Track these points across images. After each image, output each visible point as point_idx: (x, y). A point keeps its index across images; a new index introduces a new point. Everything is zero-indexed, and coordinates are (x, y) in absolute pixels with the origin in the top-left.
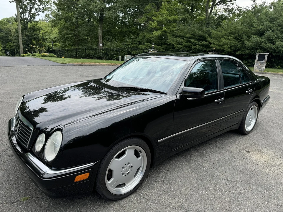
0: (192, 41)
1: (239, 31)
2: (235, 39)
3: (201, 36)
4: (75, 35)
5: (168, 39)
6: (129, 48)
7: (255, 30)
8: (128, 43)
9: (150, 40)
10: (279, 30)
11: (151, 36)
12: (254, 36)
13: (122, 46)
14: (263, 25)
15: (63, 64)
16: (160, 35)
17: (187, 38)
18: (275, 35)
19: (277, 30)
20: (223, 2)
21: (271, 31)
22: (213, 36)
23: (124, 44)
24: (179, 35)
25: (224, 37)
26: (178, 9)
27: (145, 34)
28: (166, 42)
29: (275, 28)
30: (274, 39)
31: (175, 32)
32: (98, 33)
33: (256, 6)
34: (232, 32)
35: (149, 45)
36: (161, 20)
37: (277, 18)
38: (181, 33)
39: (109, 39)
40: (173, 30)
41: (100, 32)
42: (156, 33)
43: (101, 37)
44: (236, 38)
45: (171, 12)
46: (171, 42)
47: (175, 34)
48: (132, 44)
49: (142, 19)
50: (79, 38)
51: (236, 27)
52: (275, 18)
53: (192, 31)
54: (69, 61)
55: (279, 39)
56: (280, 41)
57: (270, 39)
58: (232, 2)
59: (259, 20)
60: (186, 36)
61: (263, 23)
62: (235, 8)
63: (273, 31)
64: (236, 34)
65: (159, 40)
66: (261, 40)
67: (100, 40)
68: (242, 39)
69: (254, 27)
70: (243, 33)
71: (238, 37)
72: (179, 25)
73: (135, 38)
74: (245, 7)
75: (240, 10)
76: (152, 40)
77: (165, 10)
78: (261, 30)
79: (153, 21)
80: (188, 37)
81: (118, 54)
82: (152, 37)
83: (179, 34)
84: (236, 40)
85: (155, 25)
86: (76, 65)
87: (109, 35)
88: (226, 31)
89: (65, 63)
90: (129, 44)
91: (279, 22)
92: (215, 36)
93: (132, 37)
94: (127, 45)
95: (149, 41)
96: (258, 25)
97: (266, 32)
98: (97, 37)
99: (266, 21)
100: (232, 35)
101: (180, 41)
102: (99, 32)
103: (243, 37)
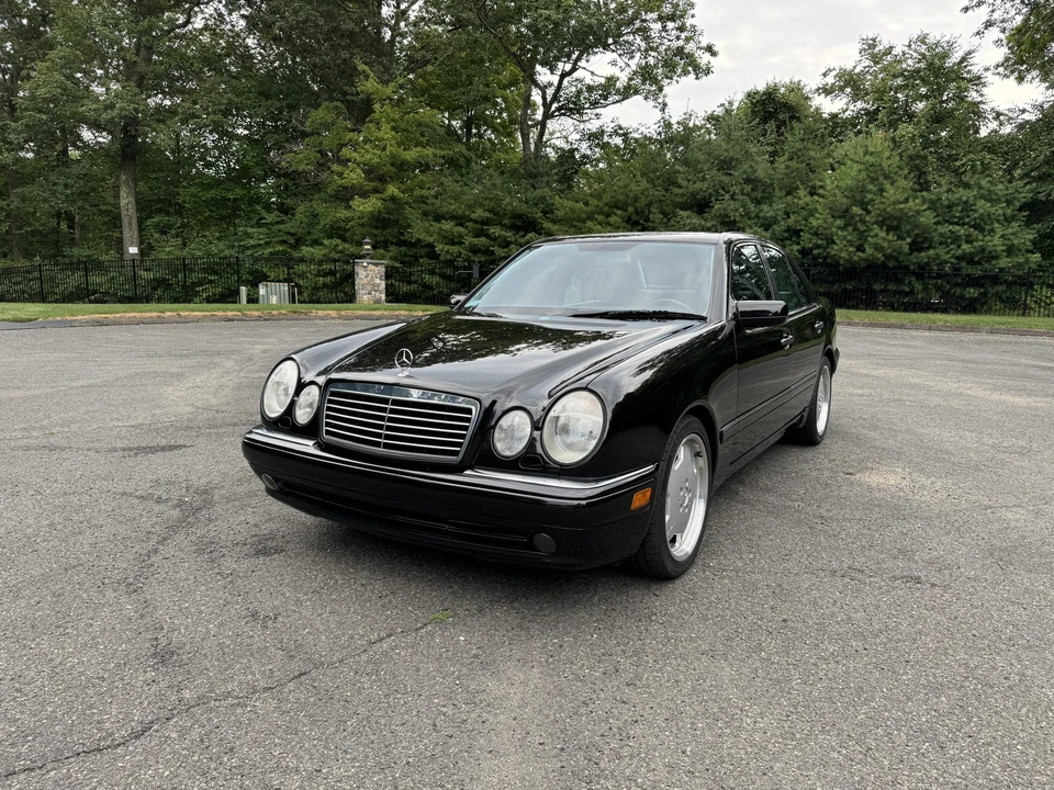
0: (495, 231)
1: (636, 199)
2: (627, 222)
3: (520, 216)
4: (8, 216)
5: (409, 226)
6: (256, 260)
7: (683, 195)
8: (252, 242)
9: (340, 228)
10: (748, 194)
11: (343, 213)
12: (682, 213)
13: (227, 252)
14: (704, 179)
15: (22, 321)
16: (379, 212)
17: (475, 222)
18: (741, 210)
19: (742, 194)
20: (571, 110)
21: (727, 197)
22: (560, 214)
23: (236, 244)
24: (447, 213)
25: (596, 216)
26: (427, 126)
27: (319, 207)
28: (402, 234)
29: (735, 189)
30: (737, 219)
31: (433, 204)
32: (117, 206)
33: (668, 125)
34: (616, 203)
35: (340, 247)
36: (376, 160)
37: (737, 159)
38: (453, 207)
39: (170, 227)
40: (422, 197)
41: (126, 201)
42: (365, 206)
43: (135, 221)
44: (630, 218)
45: (405, 134)
46: (421, 237)
47: (430, 207)
48: (266, 243)
49: (301, 156)
50: (30, 224)
51: (626, 186)
52: (732, 159)
53: (491, 200)
54: (44, 312)
55: (750, 219)
56: (755, 224)
57: (727, 220)
58: (598, 111)
59: (689, 167)
60: (473, 216)
61: (702, 174)
62: (609, 129)
63: (733, 198)
64: (631, 209)
65: (376, 228)
66: (703, 223)
67: (130, 232)
68: (650, 224)
69: (681, 187)
70: (649, 205)
71: (634, 218)
72: (444, 179)
73: (278, 223)
74: (635, 126)
75: (623, 135)
76: (348, 230)
77: (386, 127)
78: (698, 194)
79: (345, 162)
80: (480, 219)
81: (211, 282)
82: (348, 220)
83: (445, 210)
84: (629, 227)
85: (354, 176)
86: (82, 324)
87: (168, 214)
88: (600, 199)
89: (30, 320)
90: (254, 246)
91: (745, 172)
92: (566, 214)
93: (264, 218)
94: (248, 248)
95: (338, 231)
96: (689, 181)
97: (713, 199)
98: (115, 221)
99: (710, 169)
100: (619, 212)
101: (453, 233)
102: (123, 202)
103: (651, 216)
